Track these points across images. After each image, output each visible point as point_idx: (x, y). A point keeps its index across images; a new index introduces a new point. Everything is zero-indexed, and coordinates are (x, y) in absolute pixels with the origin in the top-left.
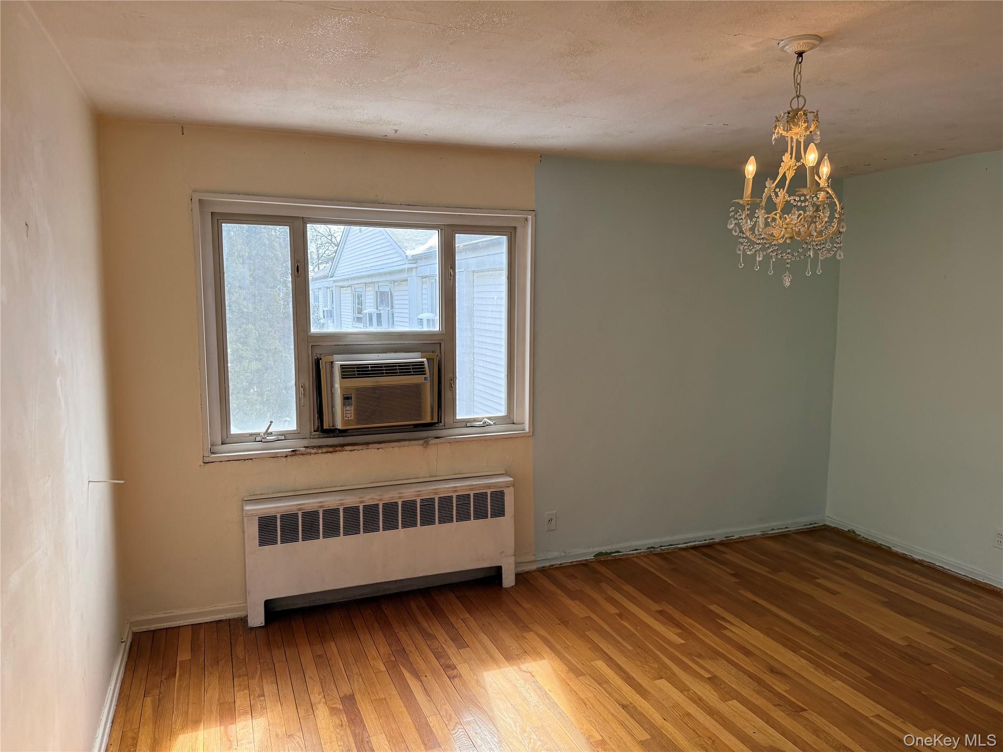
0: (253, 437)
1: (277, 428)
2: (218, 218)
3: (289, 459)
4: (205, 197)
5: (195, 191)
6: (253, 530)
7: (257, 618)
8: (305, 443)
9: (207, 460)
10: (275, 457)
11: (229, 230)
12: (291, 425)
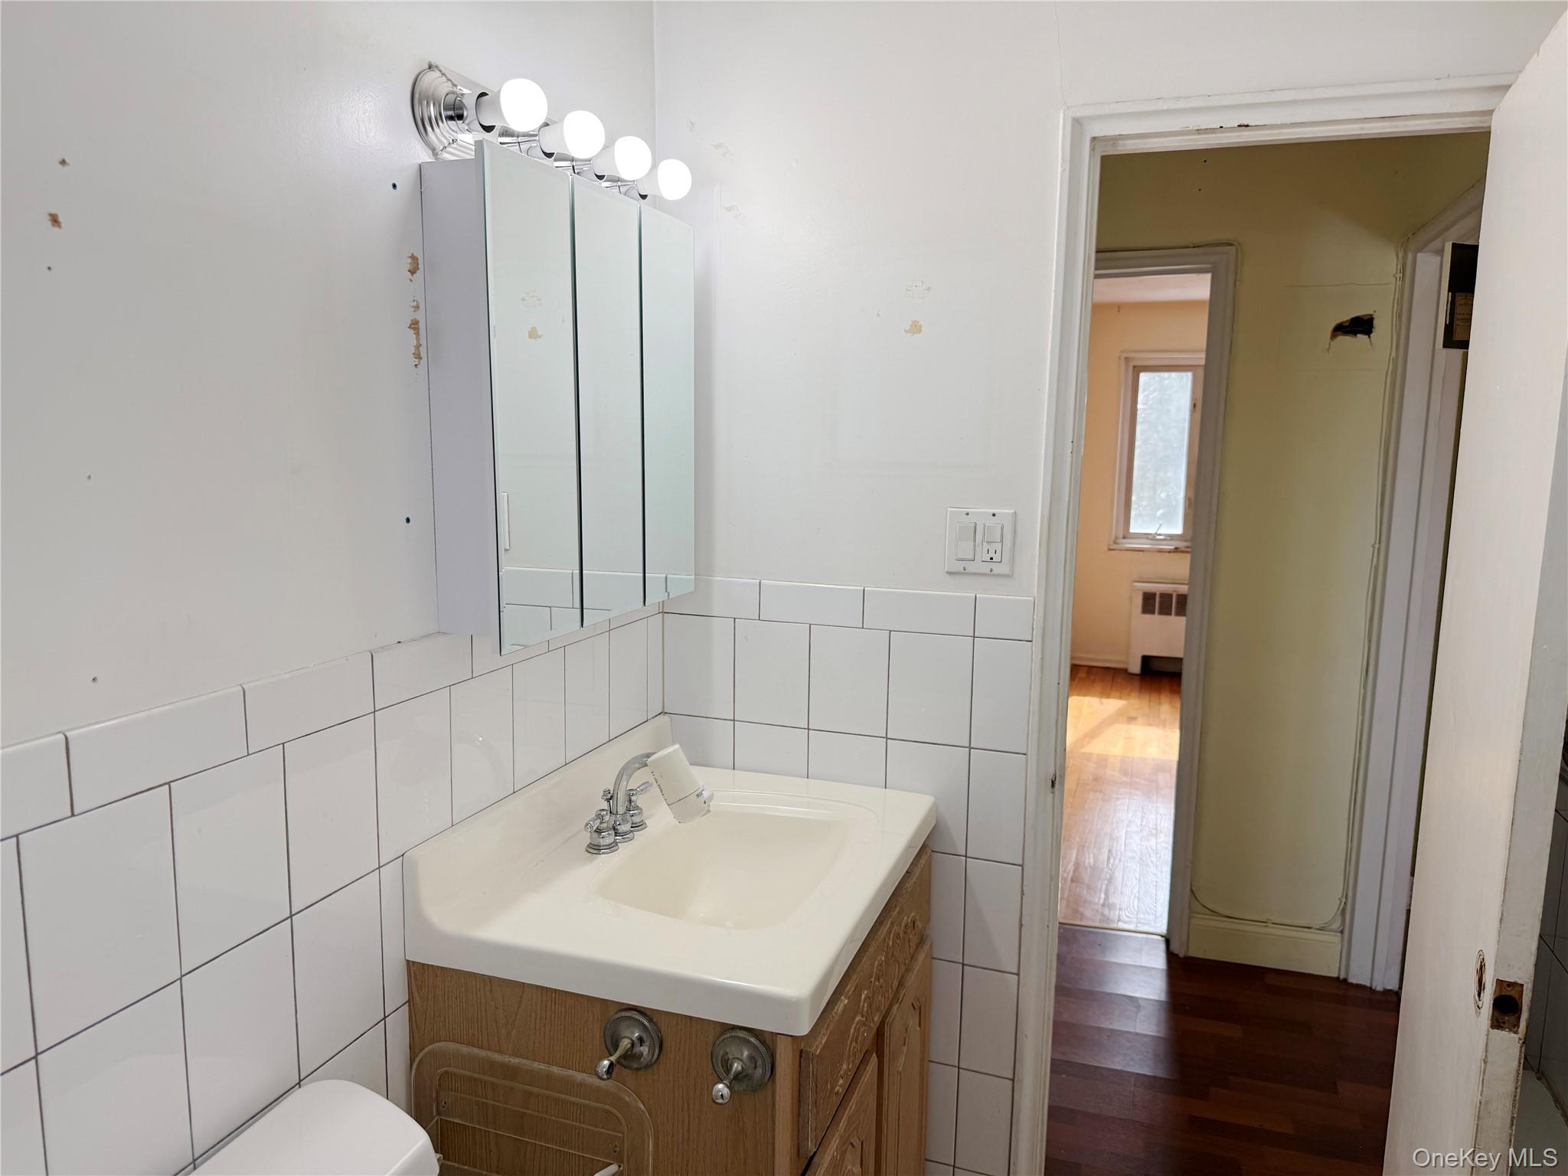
0: (1146, 536)
1: (1167, 530)
2: (1138, 370)
3: (1172, 554)
4: (1130, 355)
5: (1122, 352)
6: (1139, 601)
7: (1135, 667)
8: (1185, 544)
9: (1111, 547)
10: (1161, 551)
11: (1144, 377)
12: (1178, 530)
